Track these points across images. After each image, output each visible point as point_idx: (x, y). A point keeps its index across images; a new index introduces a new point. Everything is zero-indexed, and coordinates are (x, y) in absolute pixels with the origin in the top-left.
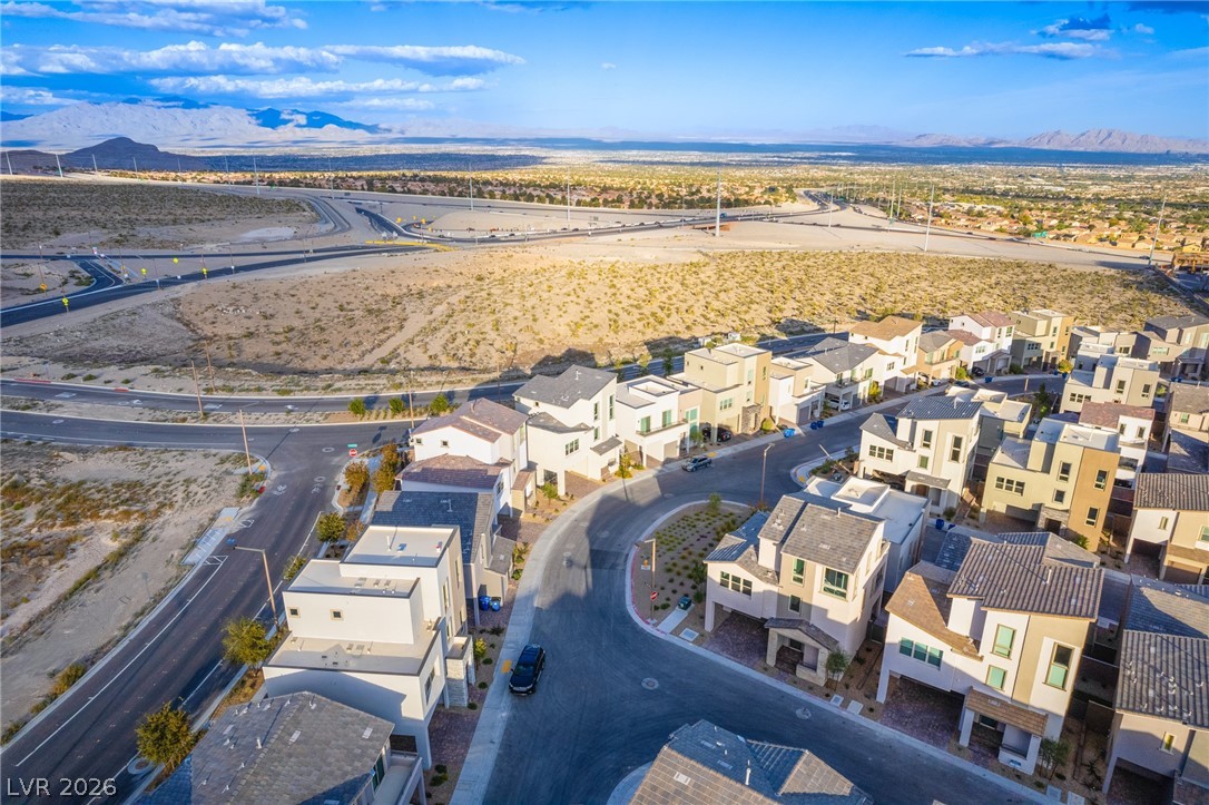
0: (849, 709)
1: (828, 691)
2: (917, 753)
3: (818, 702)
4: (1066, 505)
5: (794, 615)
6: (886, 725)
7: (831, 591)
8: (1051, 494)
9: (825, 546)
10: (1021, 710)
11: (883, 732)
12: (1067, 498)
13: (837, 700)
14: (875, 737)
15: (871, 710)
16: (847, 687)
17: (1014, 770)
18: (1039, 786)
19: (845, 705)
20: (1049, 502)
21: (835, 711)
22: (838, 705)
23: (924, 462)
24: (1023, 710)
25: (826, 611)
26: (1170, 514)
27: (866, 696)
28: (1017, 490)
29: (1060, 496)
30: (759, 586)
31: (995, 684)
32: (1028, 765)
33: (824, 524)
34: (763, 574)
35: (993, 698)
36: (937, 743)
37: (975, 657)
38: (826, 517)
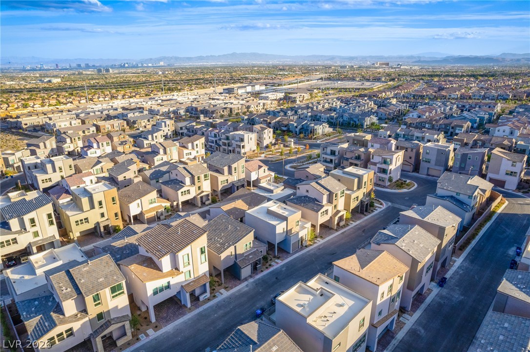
0: (150, 335)
1: (135, 338)
2: (185, 322)
3: (138, 345)
4: (106, 217)
5: (103, 321)
6: (166, 326)
7: (117, 295)
8: (99, 216)
9: (101, 280)
10: (198, 279)
11: (169, 328)
12: (106, 214)
13: (142, 337)
14: (169, 332)
15: (156, 327)
16: (139, 329)
17: (206, 299)
18: (214, 296)
19: (147, 335)
20: (100, 220)
21: (148, 340)
22: (145, 337)
23: (36, 234)
24: (199, 278)
25: (117, 307)
26: (138, 201)
27: (147, 325)
28: (85, 222)
29: (103, 215)
30: (76, 326)
31: (188, 277)
32: (208, 295)
33: (88, 272)
34: (75, 318)
35: (190, 283)
36: (183, 314)
37: (181, 273)
38: (85, 269)
